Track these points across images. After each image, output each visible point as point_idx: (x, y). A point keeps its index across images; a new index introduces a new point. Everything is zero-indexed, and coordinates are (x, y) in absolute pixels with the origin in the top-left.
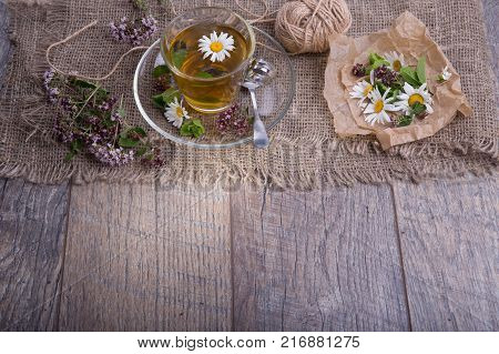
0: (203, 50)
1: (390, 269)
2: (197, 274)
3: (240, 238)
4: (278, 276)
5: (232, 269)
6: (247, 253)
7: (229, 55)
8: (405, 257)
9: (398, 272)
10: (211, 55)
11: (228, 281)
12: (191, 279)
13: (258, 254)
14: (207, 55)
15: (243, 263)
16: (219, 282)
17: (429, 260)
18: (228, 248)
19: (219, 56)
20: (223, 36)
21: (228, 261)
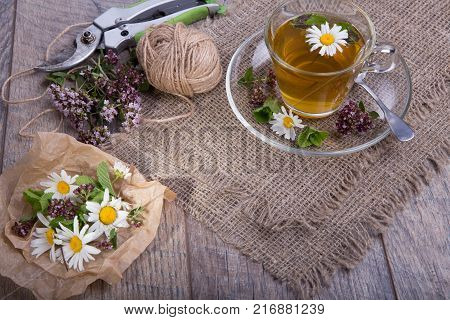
0: (311, 41)
1: (373, 264)
2: (148, 283)
3: (197, 238)
4: (244, 280)
5: (190, 274)
6: (206, 255)
7: (341, 50)
8: (389, 249)
9: (382, 266)
10: (320, 48)
11: (186, 289)
12: (142, 289)
13: (218, 256)
14: (315, 47)
15: (202, 266)
16: (175, 291)
17: (417, 251)
18: (183, 251)
19: (330, 50)
20: (337, 28)
21: (184, 266)
